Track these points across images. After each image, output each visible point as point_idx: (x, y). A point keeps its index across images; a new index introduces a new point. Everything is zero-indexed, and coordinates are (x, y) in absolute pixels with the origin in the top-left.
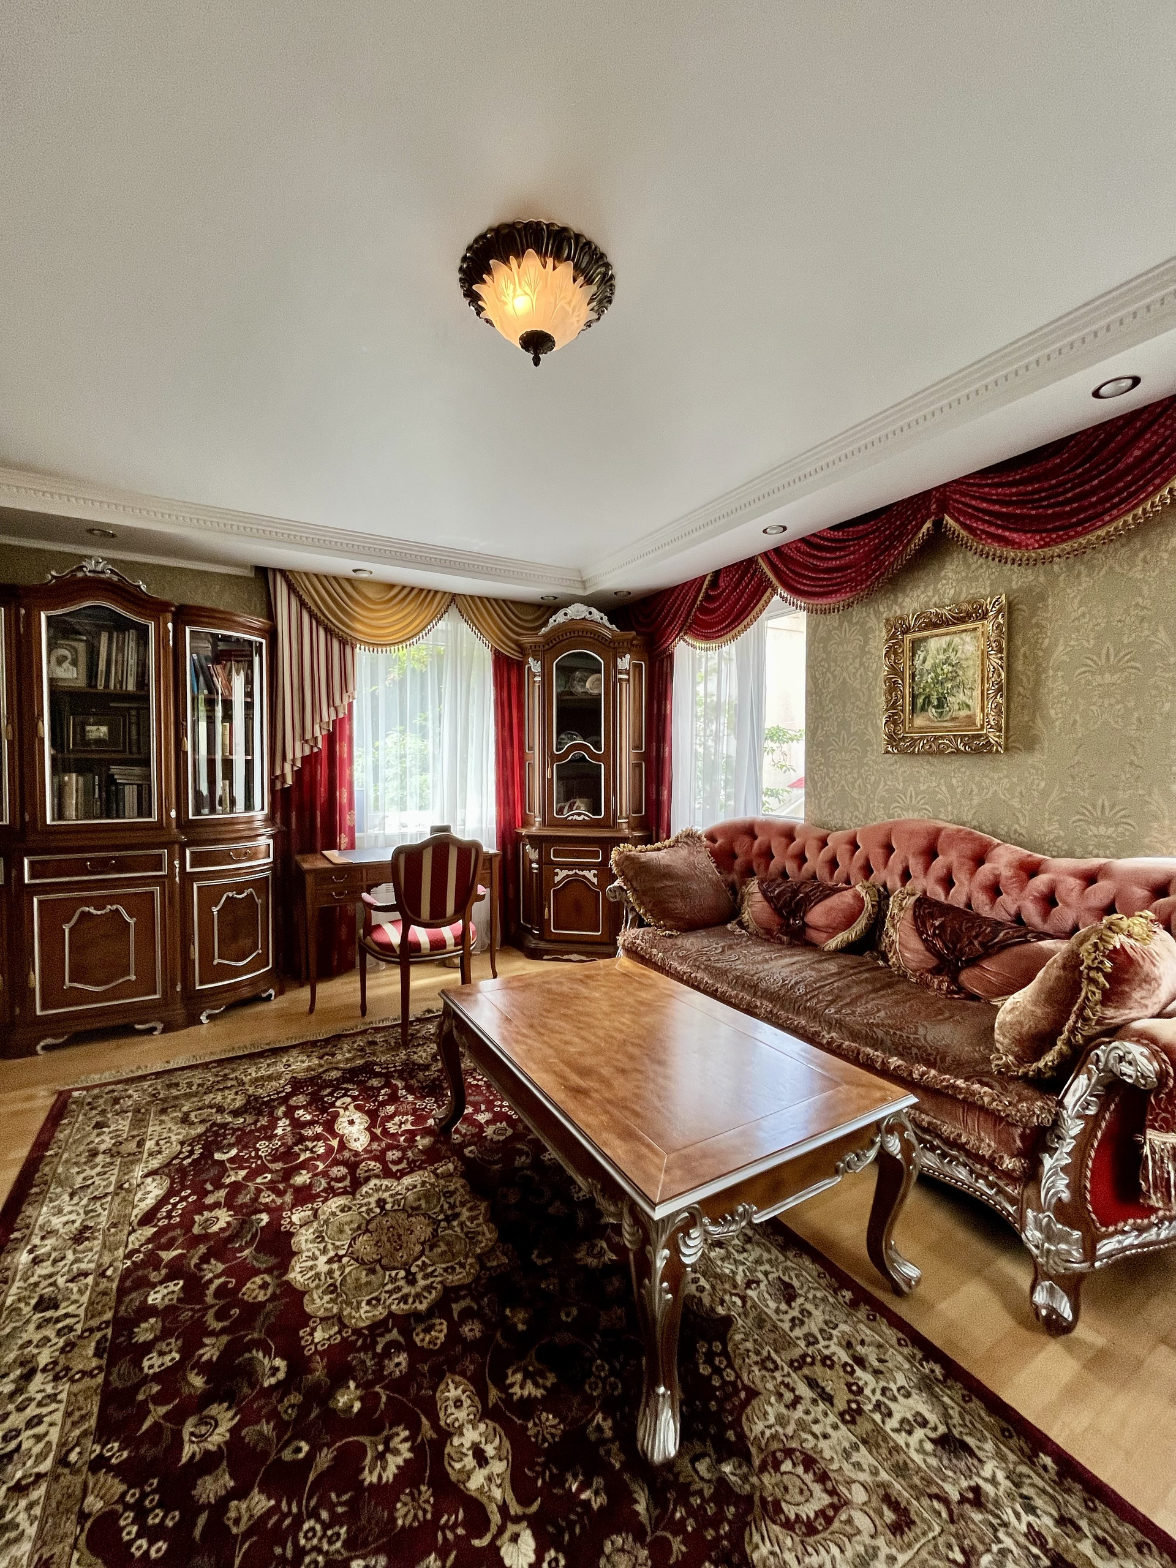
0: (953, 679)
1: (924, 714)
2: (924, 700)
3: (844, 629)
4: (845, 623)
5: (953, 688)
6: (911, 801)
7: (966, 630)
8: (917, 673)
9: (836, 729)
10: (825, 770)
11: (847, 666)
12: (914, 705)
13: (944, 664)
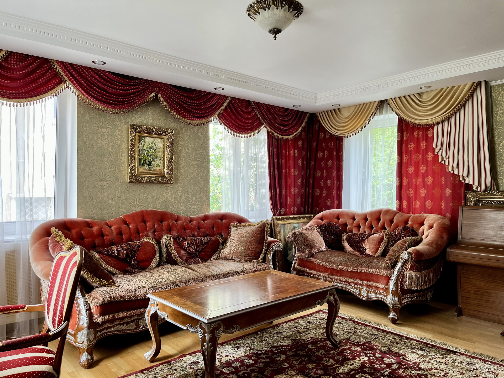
1: (143, 167)
2: (143, 161)
3: (101, 120)
4: (103, 118)
5: (154, 158)
6: (137, 203)
7: (159, 138)
8: (141, 150)
9: (97, 169)
10: (91, 190)
11: (104, 139)
12: (139, 163)
13: (151, 149)
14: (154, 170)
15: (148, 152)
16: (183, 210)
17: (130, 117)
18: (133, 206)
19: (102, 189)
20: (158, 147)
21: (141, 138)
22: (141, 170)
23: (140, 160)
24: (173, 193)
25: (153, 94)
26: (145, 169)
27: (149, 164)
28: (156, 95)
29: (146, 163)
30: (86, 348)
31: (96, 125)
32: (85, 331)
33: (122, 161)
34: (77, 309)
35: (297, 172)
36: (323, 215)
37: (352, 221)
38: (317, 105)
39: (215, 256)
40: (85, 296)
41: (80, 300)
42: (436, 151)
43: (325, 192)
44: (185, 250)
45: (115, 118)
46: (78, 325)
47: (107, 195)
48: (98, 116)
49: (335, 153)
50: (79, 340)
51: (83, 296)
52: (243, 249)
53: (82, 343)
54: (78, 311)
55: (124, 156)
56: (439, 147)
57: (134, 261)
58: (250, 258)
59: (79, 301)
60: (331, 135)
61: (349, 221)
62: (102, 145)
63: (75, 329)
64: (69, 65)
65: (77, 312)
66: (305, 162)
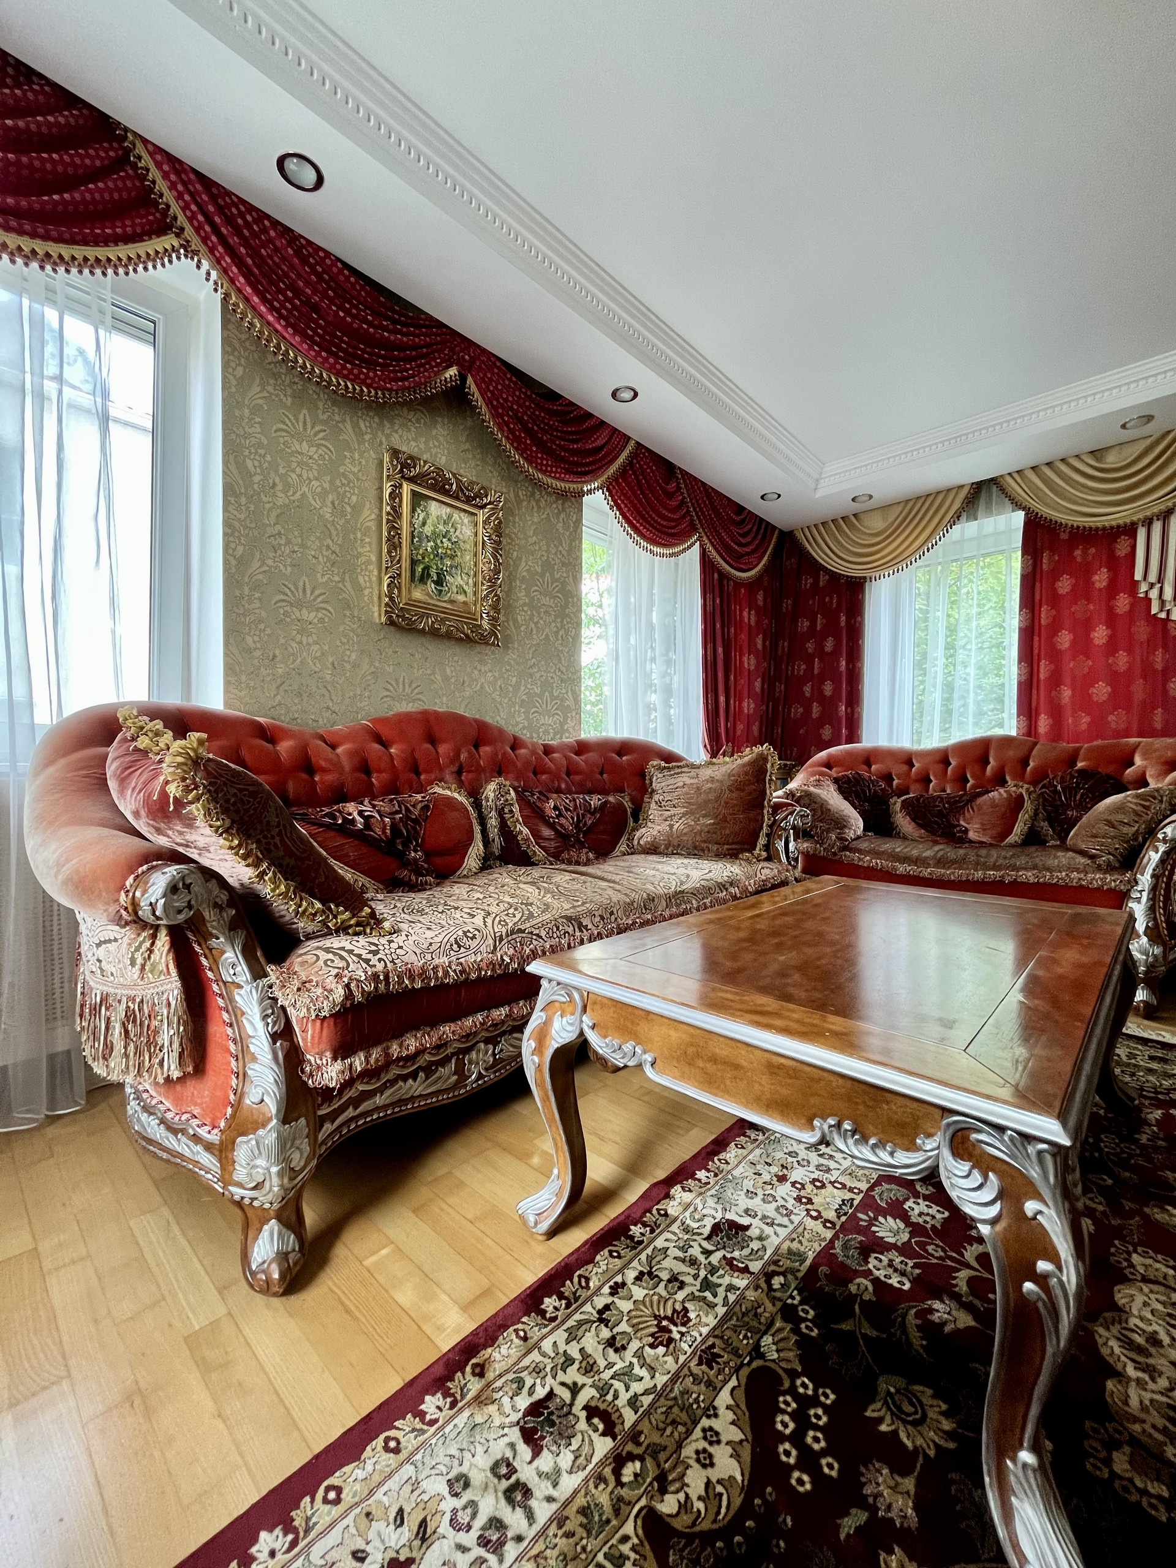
0: (452, 557)
1: (422, 587)
2: (423, 570)
3: (301, 417)
4: (305, 411)
5: (451, 567)
6: (404, 690)
7: (465, 511)
8: (415, 533)
9: (289, 569)
10: (268, 631)
11: (308, 478)
12: (413, 572)
13: (444, 537)
14: (452, 602)
15: (436, 547)
16: (521, 726)
17: (387, 431)
18: (393, 699)
19: (302, 631)
20: (461, 537)
21: (417, 499)
22: (418, 594)
23: (414, 563)
24: (496, 674)
25: (453, 371)
26: (428, 594)
27: (439, 582)
28: (463, 378)
29: (429, 575)
30: (276, 1206)
31: (285, 427)
32: (269, 1135)
33: (364, 559)
34: (229, 1031)
35: (753, 662)
36: (830, 756)
37: (905, 768)
38: (819, 494)
39: (622, 846)
40: (266, 975)
41: (242, 992)
42: (1144, 587)
43: (816, 710)
44: (552, 826)
45: (344, 421)
46: (237, 1106)
47: (319, 654)
48: (289, 399)
49: (843, 618)
50: (240, 1173)
51: (258, 974)
52: (710, 824)
53: (255, 1188)
54: (234, 1041)
55: (370, 543)
56: (1153, 577)
57: (416, 851)
58: (734, 846)
59: (237, 998)
60: (834, 576)
61: (897, 769)
62: (304, 495)
63: (222, 1124)
64: (192, 176)
65: (232, 1047)
66: (768, 643)
